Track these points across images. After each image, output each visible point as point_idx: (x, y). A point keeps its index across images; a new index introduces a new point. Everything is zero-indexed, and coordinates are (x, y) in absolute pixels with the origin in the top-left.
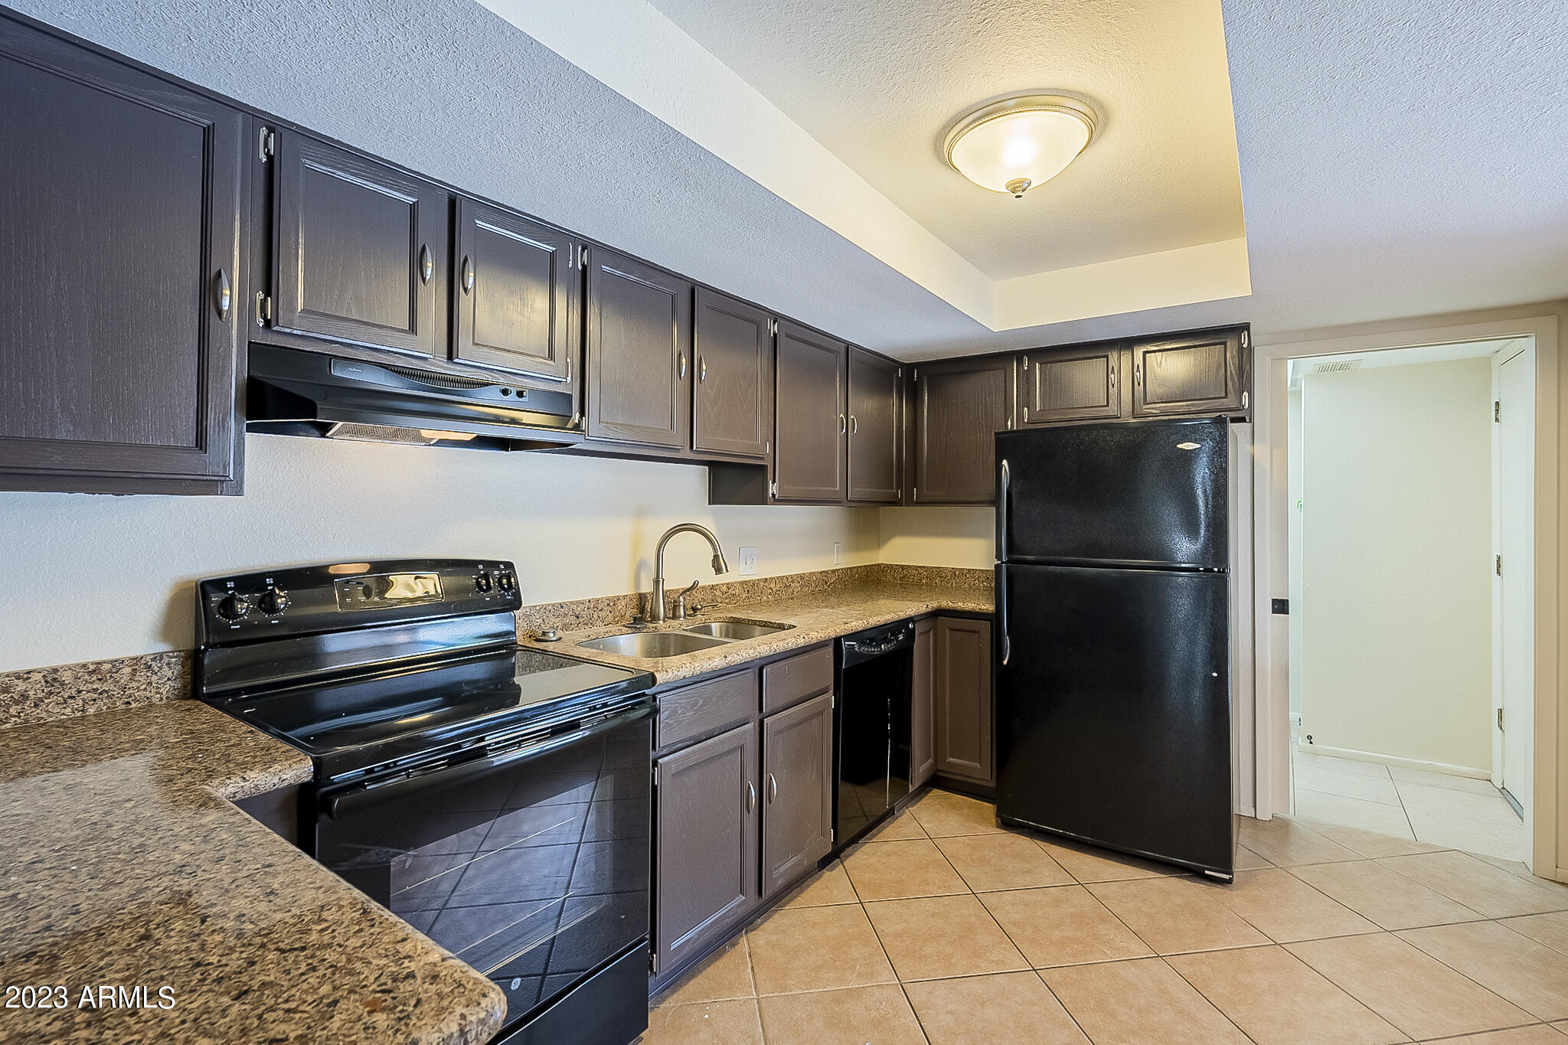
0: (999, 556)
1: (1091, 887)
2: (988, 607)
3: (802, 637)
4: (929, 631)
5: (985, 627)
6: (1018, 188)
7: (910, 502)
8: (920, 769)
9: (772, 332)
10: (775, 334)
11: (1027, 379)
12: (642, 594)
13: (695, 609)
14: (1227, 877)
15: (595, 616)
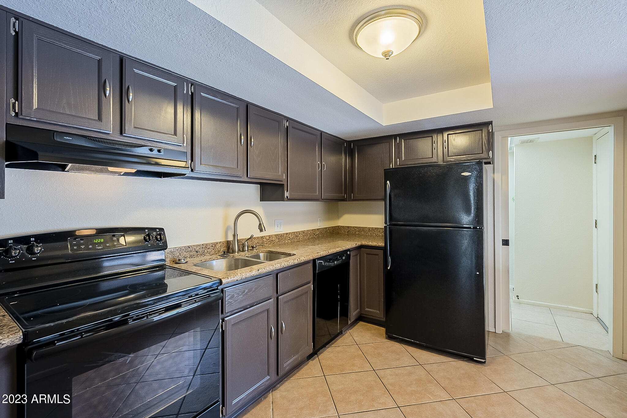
0: (386, 223)
1: (425, 366)
3: (296, 259)
4: (357, 255)
5: (381, 252)
6: (387, 55)
7: (350, 200)
8: (353, 313)
9: (286, 126)
10: (287, 127)
11: (398, 147)
12: (228, 241)
13: (253, 247)
14: (483, 361)
15: (206, 251)
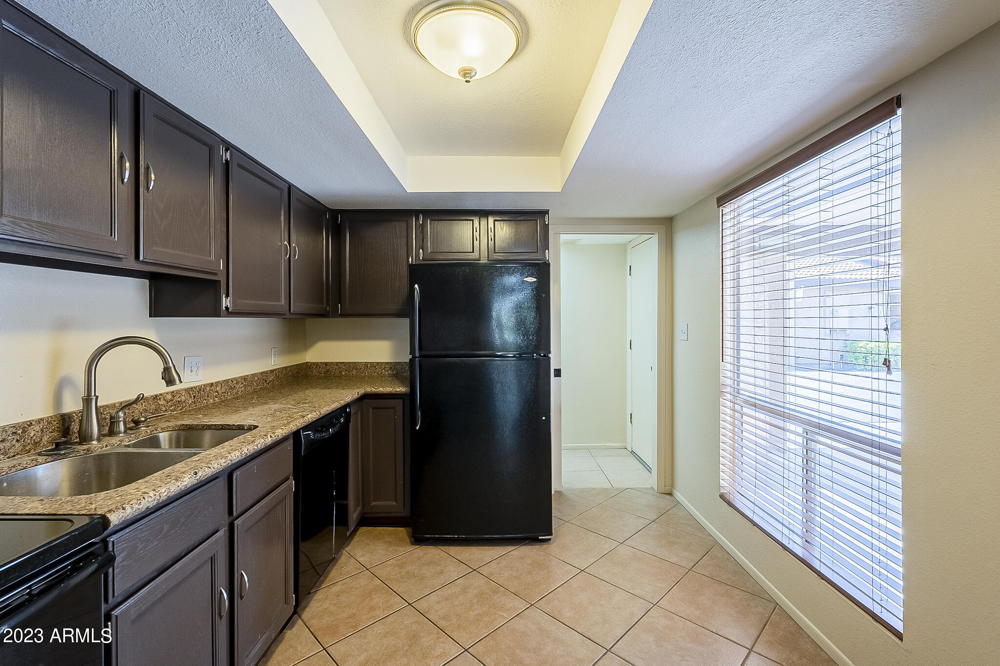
0: (412, 352)
2: (401, 389)
3: (269, 436)
4: (357, 412)
5: (399, 403)
6: (467, 74)
7: (335, 314)
9: (224, 159)
10: (227, 161)
11: (422, 229)
12: (65, 414)
13: (137, 423)
14: (551, 537)
